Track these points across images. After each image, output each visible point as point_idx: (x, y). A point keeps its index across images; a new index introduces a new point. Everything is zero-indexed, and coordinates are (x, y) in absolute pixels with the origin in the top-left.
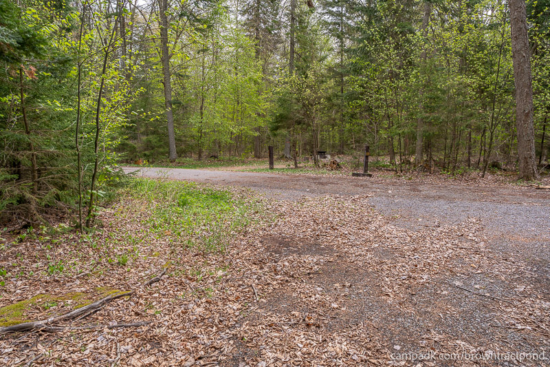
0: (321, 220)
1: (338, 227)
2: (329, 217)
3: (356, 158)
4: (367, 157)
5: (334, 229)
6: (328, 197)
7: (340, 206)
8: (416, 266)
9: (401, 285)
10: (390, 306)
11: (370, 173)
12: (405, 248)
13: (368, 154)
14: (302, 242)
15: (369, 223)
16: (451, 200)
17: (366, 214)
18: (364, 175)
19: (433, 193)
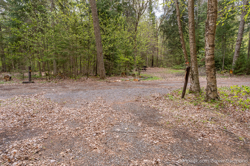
0: (20, 112)
1: (35, 115)
2: (24, 109)
3: (22, 74)
4: (30, 73)
5: (34, 117)
6: (17, 97)
7: (28, 101)
8: (95, 127)
9: (96, 140)
10: (101, 155)
11: (33, 81)
12: (82, 118)
13: (31, 71)
14: (15, 130)
15: (53, 108)
16: (85, 91)
17: (47, 104)
18: (29, 83)
19: (74, 88)
